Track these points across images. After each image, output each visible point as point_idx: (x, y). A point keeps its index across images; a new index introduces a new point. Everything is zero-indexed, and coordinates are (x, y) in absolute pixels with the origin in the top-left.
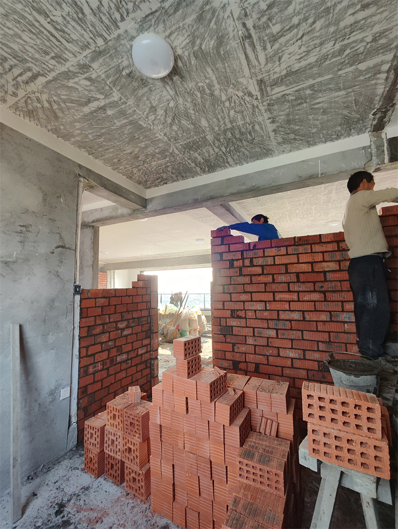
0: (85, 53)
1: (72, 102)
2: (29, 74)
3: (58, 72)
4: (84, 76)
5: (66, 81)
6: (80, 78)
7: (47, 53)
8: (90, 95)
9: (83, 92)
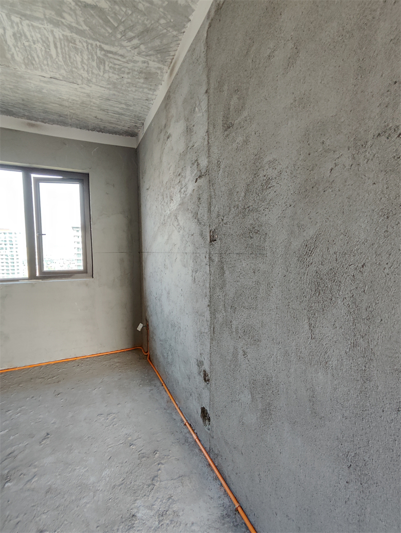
0: (40, 26)
1: (107, 22)
2: (110, 55)
3: (85, 39)
4: (63, 20)
5: (87, 32)
6: (68, 22)
7: (76, 49)
8: (77, 7)
9: (81, 15)
